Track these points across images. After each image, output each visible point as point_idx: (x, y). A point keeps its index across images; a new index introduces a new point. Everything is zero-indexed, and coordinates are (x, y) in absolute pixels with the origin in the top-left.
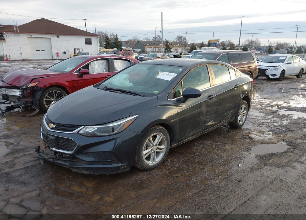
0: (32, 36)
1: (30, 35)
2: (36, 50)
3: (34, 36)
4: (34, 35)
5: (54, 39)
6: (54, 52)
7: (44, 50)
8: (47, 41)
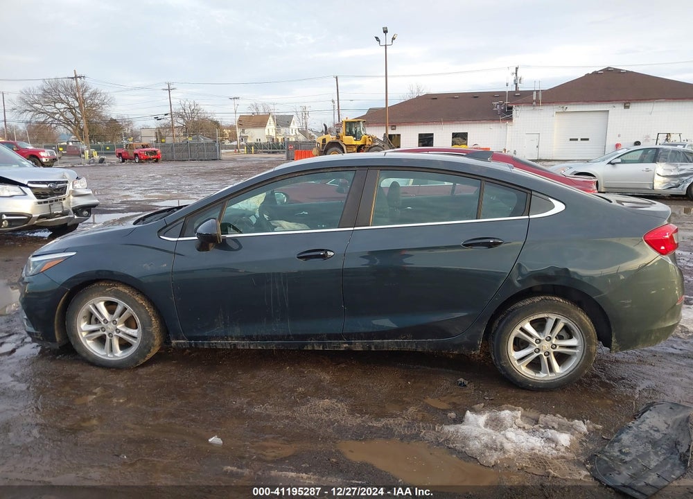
0: (567, 110)
1: (563, 107)
2: (571, 140)
3: (571, 108)
4: (572, 106)
5: (616, 112)
6: (611, 143)
7: (587, 139)
8: (598, 119)
